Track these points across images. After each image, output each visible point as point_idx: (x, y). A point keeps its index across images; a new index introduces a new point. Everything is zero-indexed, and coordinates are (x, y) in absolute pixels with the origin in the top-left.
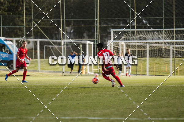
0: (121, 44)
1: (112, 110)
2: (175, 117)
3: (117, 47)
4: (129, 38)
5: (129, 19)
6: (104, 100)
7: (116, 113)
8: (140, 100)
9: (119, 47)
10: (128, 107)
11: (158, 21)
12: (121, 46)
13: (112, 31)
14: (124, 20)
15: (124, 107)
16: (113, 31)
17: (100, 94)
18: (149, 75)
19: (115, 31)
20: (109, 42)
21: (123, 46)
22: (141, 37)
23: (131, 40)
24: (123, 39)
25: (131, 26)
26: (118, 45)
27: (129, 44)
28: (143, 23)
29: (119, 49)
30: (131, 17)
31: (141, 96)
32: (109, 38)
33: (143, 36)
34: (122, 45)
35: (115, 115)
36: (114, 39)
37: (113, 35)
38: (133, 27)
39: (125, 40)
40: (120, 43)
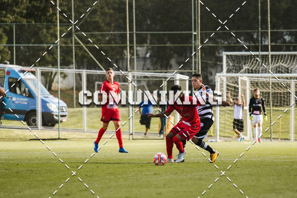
0: (242, 80)
3: (233, 85)
4: (256, 68)
5: (258, 32)
8: (277, 188)
9: (237, 86)
12: (241, 84)
13: (224, 54)
14: (248, 34)
16: (227, 56)
17: (201, 175)
18: (295, 140)
19: (231, 55)
20: (220, 76)
21: (246, 85)
22: (279, 67)
23: (260, 71)
24: (245, 70)
25: (261, 46)
26: (237, 83)
27: (256, 80)
28: (285, 40)
29: (238, 89)
30: (261, 29)
31: (279, 179)
32: (219, 68)
33: (283, 65)
34: (244, 83)
36: (229, 71)
37: (227, 62)
38: (265, 48)
39: (249, 73)
40: (240, 78)
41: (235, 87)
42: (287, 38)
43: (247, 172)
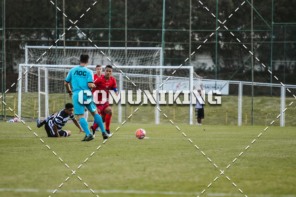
0: (41, 70)
1: (19, 176)
2: (119, 188)
3: (34, 74)
4: (54, 60)
5: (55, 30)
6: (8, 160)
7: (26, 181)
8: (67, 161)
9: (37, 75)
10: (45, 172)
11: (101, 35)
12: (41, 73)
13: (26, 47)
14: (47, 31)
15: (40, 172)
16: (29, 49)
17: (2, 150)
19: (32, 49)
20: (22, 67)
21: (44, 74)
22: (73, 59)
23: (57, 63)
24: (44, 61)
26: (37, 72)
27: (53, 70)
28: (78, 36)
29: (38, 77)
30: (58, 27)
31: (69, 154)
32: (22, 60)
33: (76, 57)
35: (23, 184)
36: (30, 62)
37: (29, 54)
38: (60, 43)
39: (47, 64)
40: (39, 68)
41: (35, 76)
42: (80, 35)
43: (42, 148)
